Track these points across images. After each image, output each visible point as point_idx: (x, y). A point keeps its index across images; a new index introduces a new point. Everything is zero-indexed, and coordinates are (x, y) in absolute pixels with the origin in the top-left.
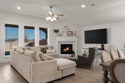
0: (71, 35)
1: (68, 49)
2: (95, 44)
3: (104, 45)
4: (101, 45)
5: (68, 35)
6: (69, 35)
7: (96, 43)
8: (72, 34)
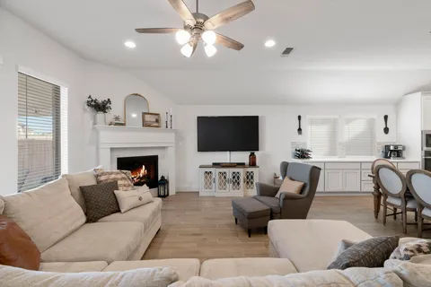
0: (156, 124)
1: (143, 171)
2: (228, 152)
3: (256, 153)
4: (249, 153)
5: (145, 124)
6: (149, 126)
7: (230, 151)
8: (157, 121)
